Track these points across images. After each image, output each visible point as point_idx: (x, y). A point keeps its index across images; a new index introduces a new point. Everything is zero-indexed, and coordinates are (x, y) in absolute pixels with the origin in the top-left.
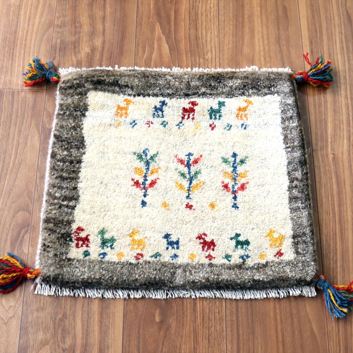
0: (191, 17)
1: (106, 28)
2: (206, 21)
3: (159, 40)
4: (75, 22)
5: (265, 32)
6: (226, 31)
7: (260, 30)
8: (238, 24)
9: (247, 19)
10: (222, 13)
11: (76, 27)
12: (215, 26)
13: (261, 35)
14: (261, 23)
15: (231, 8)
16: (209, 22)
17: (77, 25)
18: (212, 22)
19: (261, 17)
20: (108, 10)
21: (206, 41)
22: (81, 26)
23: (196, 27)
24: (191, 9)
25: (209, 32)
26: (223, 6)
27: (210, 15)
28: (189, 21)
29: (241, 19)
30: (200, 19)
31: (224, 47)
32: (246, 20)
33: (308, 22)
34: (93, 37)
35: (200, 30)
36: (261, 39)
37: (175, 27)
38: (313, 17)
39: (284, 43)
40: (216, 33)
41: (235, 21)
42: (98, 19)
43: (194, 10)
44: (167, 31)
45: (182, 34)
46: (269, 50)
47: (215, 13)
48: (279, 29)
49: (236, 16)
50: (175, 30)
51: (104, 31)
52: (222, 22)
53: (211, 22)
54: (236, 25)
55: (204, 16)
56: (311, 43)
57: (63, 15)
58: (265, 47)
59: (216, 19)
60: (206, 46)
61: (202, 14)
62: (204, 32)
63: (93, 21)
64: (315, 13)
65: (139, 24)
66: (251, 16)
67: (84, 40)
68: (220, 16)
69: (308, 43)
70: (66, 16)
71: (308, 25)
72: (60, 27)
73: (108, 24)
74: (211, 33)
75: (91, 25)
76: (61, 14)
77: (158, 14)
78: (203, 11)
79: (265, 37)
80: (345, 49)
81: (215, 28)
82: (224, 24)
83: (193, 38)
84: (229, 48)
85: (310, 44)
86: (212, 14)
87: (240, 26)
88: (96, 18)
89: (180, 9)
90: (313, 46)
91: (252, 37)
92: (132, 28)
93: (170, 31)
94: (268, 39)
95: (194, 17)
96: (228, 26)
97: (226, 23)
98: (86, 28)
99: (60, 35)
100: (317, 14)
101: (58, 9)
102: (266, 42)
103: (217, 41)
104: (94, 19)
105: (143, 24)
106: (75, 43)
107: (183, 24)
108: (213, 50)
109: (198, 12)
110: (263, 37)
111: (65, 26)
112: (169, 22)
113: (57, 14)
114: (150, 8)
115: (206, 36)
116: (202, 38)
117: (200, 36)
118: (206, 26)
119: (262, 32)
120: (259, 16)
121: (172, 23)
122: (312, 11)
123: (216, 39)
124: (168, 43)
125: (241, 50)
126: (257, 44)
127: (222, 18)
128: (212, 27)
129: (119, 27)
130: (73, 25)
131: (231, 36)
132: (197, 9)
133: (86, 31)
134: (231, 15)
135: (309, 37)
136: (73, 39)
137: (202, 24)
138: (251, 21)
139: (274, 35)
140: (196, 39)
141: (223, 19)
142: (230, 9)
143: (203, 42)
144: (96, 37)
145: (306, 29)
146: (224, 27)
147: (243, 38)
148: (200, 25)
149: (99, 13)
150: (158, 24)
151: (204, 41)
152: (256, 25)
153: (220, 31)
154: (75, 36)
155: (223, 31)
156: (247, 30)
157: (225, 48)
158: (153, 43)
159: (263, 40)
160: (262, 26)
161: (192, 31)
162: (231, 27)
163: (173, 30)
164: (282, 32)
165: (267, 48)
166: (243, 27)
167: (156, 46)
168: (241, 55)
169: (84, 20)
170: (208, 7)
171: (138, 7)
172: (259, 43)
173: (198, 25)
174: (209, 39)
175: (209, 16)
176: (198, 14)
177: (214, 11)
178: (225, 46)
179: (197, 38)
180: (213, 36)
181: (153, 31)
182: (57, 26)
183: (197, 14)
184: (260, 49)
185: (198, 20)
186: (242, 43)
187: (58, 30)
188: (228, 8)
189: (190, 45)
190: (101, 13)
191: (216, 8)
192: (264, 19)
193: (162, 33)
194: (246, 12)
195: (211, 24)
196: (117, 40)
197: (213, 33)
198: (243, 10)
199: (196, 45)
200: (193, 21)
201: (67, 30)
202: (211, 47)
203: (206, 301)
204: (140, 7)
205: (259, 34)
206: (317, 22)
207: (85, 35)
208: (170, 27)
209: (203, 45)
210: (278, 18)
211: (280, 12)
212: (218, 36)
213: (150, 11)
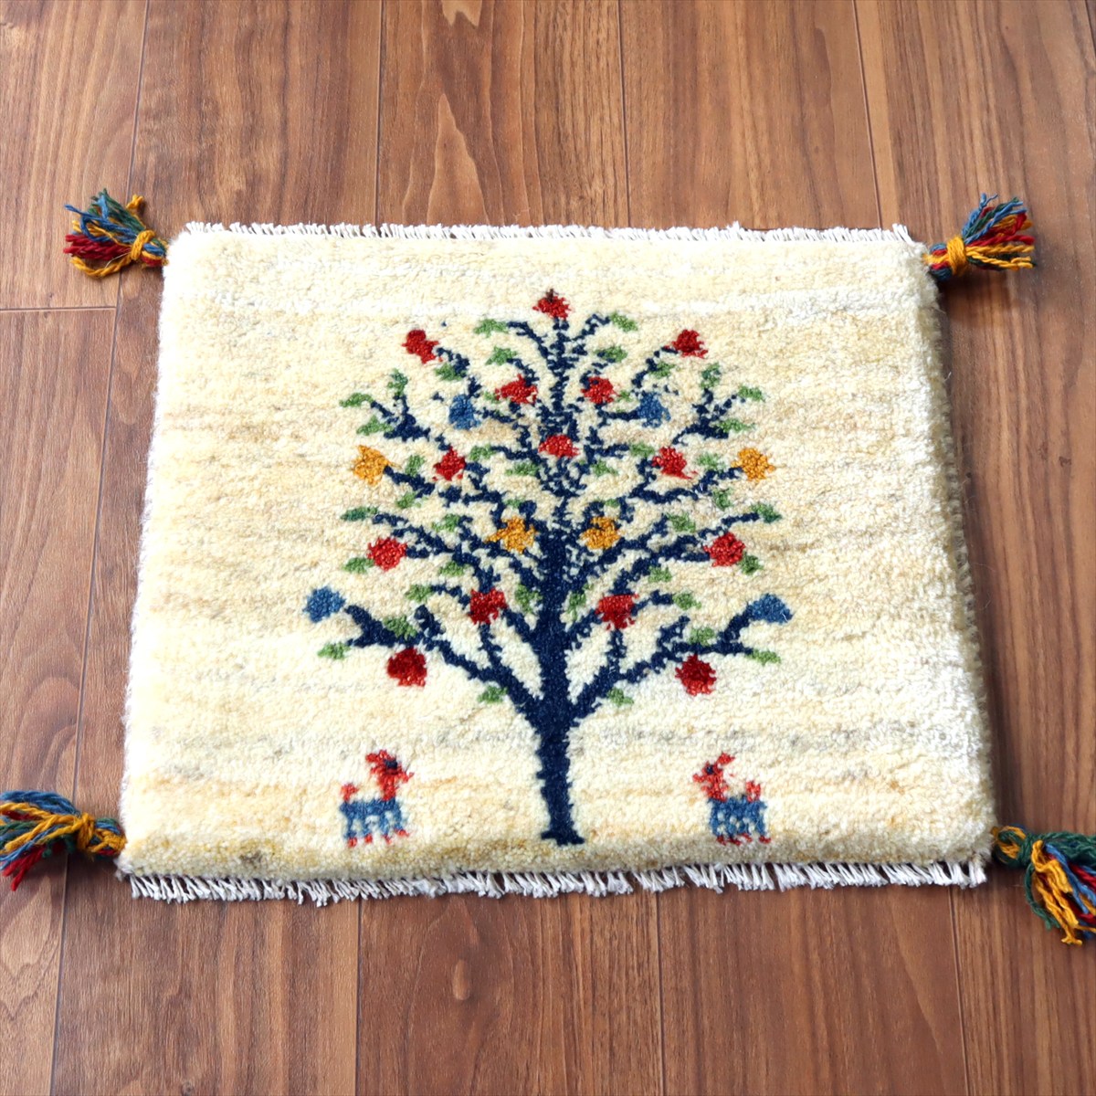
0: (541, 75)
1: (291, 115)
2: (587, 83)
3: (448, 145)
4: (199, 97)
5: (761, 112)
6: (644, 113)
7: (746, 105)
8: (680, 89)
9: (707, 74)
10: (631, 57)
11: (202, 115)
12: (613, 98)
13: (748, 121)
14: (750, 84)
15: (659, 44)
16: (595, 88)
17: (204, 108)
18: (605, 85)
19: (749, 65)
20: (297, 59)
21: (587, 144)
22: (216, 112)
23: (557, 103)
24: (541, 50)
25: (597, 117)
26: (635, 35)
27: (598, 66)
28: (537, 85)
29: (689, 75)
30: (567, 79)
31: (639, 162)
32: (705, 77)
33: (887, 76)
34: (252, 144)
35: (568, 112)
36: (749, 134)
37: (493, 106)
38: (902, 58)
39: (817, 142)
40: (616, 120)
41: (672, 81)
42: (268, 87)
43: (549, 52)
44: (472, 119)
45: (514, 125)
46: (773, 163)
47: (611, 59)
48: (801, 101)
49: (676, 65)
50: (493, 116)
51: (285, 122)
52: (634, 84)
53: (599, 86)
54: (676, 92)
55: (579, 69)
56: (898, 140)
57: (164, 80)
58: (762, 155)
59: (614, 77)
60: (588, 160)
61: (573, 64)
62: (580, 117)
63: (252, 95)
64: (908, 49)
65: (388, 100)
66: (718, 65)
67: (228, 154)
68: (625, 66)
69: (889, 142)
70: (171, 82)
71: (889, 86)
72: (156, 117)
73: (297, 103)
74: (602, 119)
75: (245, 107)
76: (158, 78)
77: (444, 67)
78: (576, 53)
79: (762, 126)
80: (999, 158)
81: (613, 104)
82: (640, 90)
83: (547, 135)
84: (654, 163)
85: (894, 145)
86: (603, 64)
87: (688, 95)
88: (260, 87)
89: (508, 51)
90: (905, 147)
91: (724, 126)
92: (367, 114)
93: (479, 118)
94: (771, 132)
95: (550, 73)
96: (652, 96)
97: (645, 85)
98: (232, 118)
99: (154, 140)
100: (914, 53)
101: (147, 62)
102: (764, 142)
103: (620, 143)
104: (254, 90)
105: (400, 98)
106: (199, 164)
107: (517, 95)
108: (609, 170)
109: (561, 58)
110: (754, 126)
111: (168, 113)
112: (476, 91)
113: (145, 80)
114: (418, 51)
115: (587, 128)
116: (575, 136)
117: (570, 131)
118: (585, 101)
119: (752, 114)
120: (744, 63)
121: (487, 93)
122: (900, 43)
123: (618, 139)
124: (474, 156)
125: (692, 168)
126: (737, 148)
127: (632, 73)
128: (605, 102)
129: (329, 109)
130: (193, 110)
131: (660, 127)
132: (557, 49)
133: (232, 124)
134: (660, 63)
135: (893, 122)
136: (196, 153)
137: (573, 94)
138: (719, 80)
139: (789, 120)
140: (556, 139)
141: (636, 76)
142: (655, 46)
143: (578, 148)
144: (261, 142)
145: (884, 98)
146: (640, 101)
147: (696, 132)
148: (568, 96)
149: (268, 71)
150: (444, 97)
151: (581, 145)
152: (734, 89)
153: (628, 112)
154: (201, 143)
155: (635, 114)
156: (706, 105)
157: (644, 164)
158: (431, 157)
159: (755, 137)
160: (751, 93)
161: (546, 117)
162: (661, 101)
163: (488, 115)
164: (811, 110)
165: (767, 161)
166: (695, 99)
167: (438, 165)
168: (692, 181)
169: (226, 92)
170: (591, 42)
171: (383, 47)
172: (744, 144)
173: (561, 96)
174: (594, 139)
175: (594, 68)
176: (561, 65)
177: (608, 53)
178: (643, 156)
179: (559, 137)
180: (607, 129)
181: (428, 119)
182: (147, 113)
183: (557, 65)
184: (746, 162)
185: (563, 82)
186: (695, 146)
187: (148, 127)
188: (650, 42)
189: (541, 158)
190: (274, 71)
191: (615, 43)
192: (757, 73)
193: (458, 126)
194: (704, 53)
195: (600, 92)
196: (323, 150)
197: (607, 119)
198: (695, 48)
199: (557, 159)
200: (548, 83)
201: (176, 126)
202: (602, 163)
203: (602, 933)
204: (390, 48)
205: (742, 117)
206: (913, 77)
207: (229, 137)
208: (479, 107)
209: (577, 156)
210: (797, 66)
211: (806, 50)
212: (623, 129)
213: (419, 58)
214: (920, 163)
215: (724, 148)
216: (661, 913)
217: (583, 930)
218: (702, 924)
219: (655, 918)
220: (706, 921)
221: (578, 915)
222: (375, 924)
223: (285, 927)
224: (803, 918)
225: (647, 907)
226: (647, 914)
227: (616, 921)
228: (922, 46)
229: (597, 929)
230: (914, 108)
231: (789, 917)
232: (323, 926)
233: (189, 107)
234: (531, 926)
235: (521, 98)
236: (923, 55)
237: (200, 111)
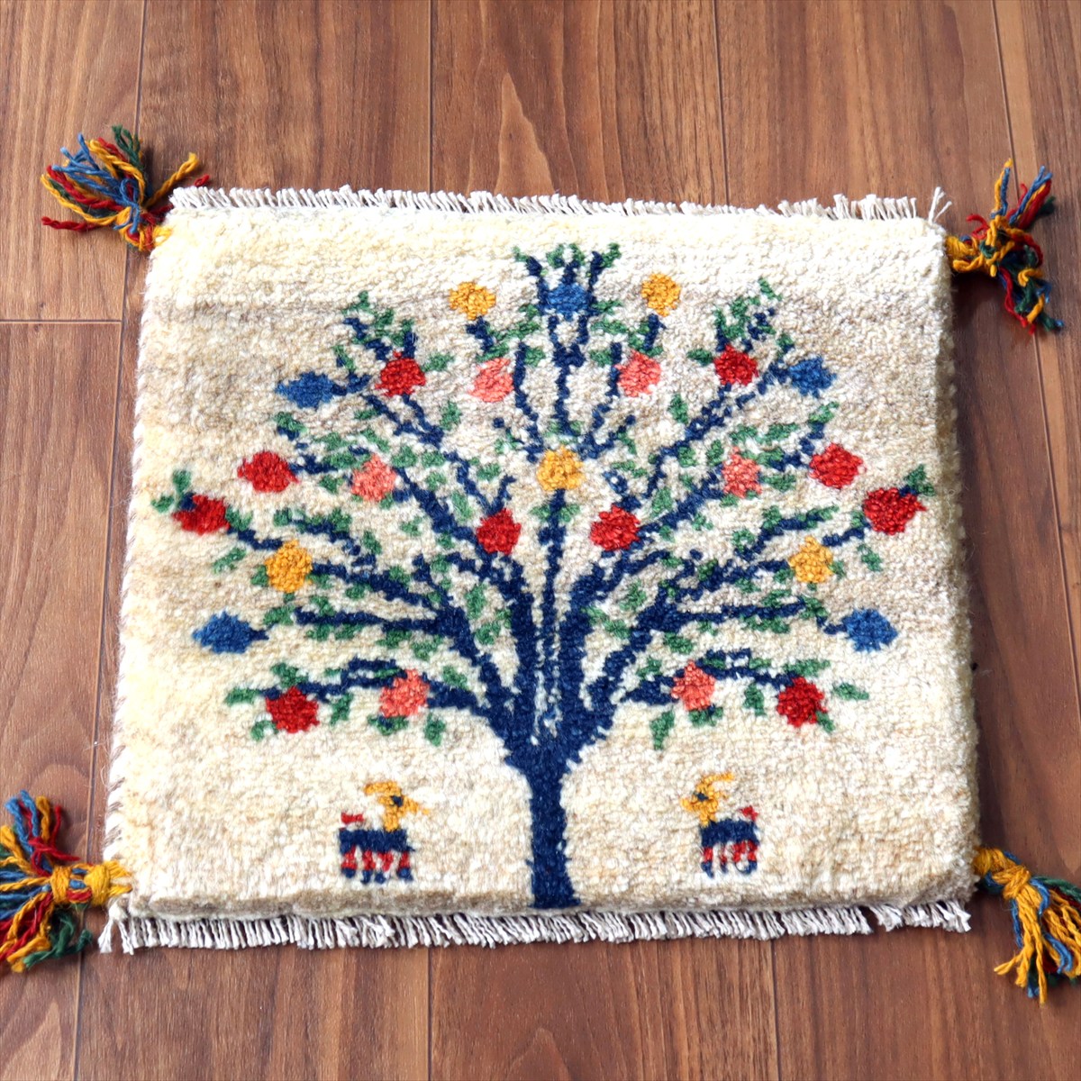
0: (623, 54)
1: (325, 94)
2: (677, 66)
3: (515, 136)
4: (214, 70)
5: (882, 104)
6: (745, 102)
7: (865, 96)
8: (787, 74)
9: (818, 58)
10: (729, 36)
11: (219, 91)
12: (708, 84)
13: (867, 115)
14: (869, 71)
15: (761, 20)
16: (687, 71)
17: (221, 82)
18: (698, 68)
19: (867, 48)
20: (331, 27)
21: (679, 139)
22: (236, 87)
23: (643, 88)
24: (622, 23)
25: (689, 106)
26: (732, 8)
27: (689, 45)
28: (617, 66)
29: (796, 58)
30: (654, 59)
31: (740, 161)
32: (816, 62)
33: (1030, 66)
34: (280, 128)
35: (656, 100)
36: (868, 131)
37: (566, 90)
38: (1047, 43)
39: (949, 143)
40: (712, 111)
41: (777, 65)
42: (297, 60)
43: (632, 26)
44: (541, 106)
45: (593, 114)
46: (897, 164)
47: (705, 37)
48: (929, 92)
49: (781, 47)
50: (566, 98)
51: (319, 103)
52: (733, 67)
53: (692, 69)
54: (782, 78)
55: (667, 49)
56: (1043, 143)
57: (171, 46)
58: (885, 157)
59: (709, 58)
60: (680, 158)
61: (660, 42)
62: (670, 106)
63: (278, 69)
64: (1054, 33)
65: (441, 80)
66: (832, 46)
67: (251, 140)
68: (722, 45)
69: (1032, 144)
70: (180, 49)
71: (1031, 76)
72: (163, 91)
73: (332, 80)
74: (695, 109)
75: (270, 82)
76: (165, 44)
77: (507, 40)
78: (663, 28)
79: (884, 121)
81: (708, 91)
82: (739, 75)
83: (631, 127)
84: (758, 164)
85: (1038, 148)
86: (695, 43)
87: (796, 81)
88: (288, 59)
89: (583, 24)
90: (1051, 150)
91: (839, 121)
92: (417, 96)
93: (550, 103)
94: (894, 129)
95: (633, 52)
96: (753, 82)
97: (745, 70)
98: (255, 96)
99: (162, 120)
100: (1061, 37)
101: (150, 24)
102: (887, 141)
103: (717, 137)
104: (281, 62)
105: (456, 77)
106: (217, 150)
107: (595, 77)
108: (705, 171)
109: (646, 33)
110: (875, 124)
111: (178, 87)
112: (546, 70)
113: (149, 45)
114: (476, 20)
115: (678, 119)
116: (664, 128)
117: (658, 122)
118: (675, 86)
119: (872, 106)
120: (860, 47)
121: (559, 74)
122: (1044, 23)
123: (715, 132)
124: (545, 149)
125: (803, 171)
126: (855, 146)
127: (729, 54)
128: (699, 88)
129: (372, 88)
130: (208, 84)
131: (765, 122)
132: (641, 23)
133: (255, 102)
134: (763, 43)
135: (1036, 119)
136: (212, 136)
137: (661, 78)
138: (832, 64)
139: (915, 114)
140: (641, 132)
141: (734, 58)
142: (756, 22)
143: (668, 144)
144: (291, 125)
145: (1026, 90)
146: (739, 88)
147: (806, 126)
148: (655, 80)
149: (297, 41)
150: (508, 77)
151: (671, 140)
152: (850, 77)
153: (726, 100)
154: (218, 124)
155: (735, 103)
156: (818, 98)
157: (746, 163)
158: (494, 149)
159: (876, 134)
160: (871, 81)
161: (630, 105)
162: (765, 88)
163: (562, 101)
164: (941, 103)
165: (890, 163)
166: (804, 87)
167: (502, 159)
168: (803, 187)
169: (247, 63)
170: (681, 14)
171: (434, 15)
172: (863, 144)
173: (647, 80)
174: (687, 133)
175: (684, 47)
176: (646, 42)
177: (702, 30)
178: (745, 155)
179: (646, 130)
180: (701, 121)
181: (490, 103)
182: (153, 85)
183: (642, 42)
184: (866, 165)
185: (649, 63)
186: (805, 143)
187: (154, 103)
188: (751, 17)
189: (624, 155)
190: (304, 40)
191: (709, 17)
192: (878, 58)
193: (525, 112)
194: (814, 31)
195: (692, 76)
196: (365, 138)
197: (701, 108)
198: (803, 25)
199: (643, 155)
200: (631, 65)
201: (188, 103)
202: (697, 161)
203: (713, 1073)
204: (442, 16)
205: (860, 111)
206: (1060, 65)
207: (252, 118)
208: (550, 90)
209: (667, 154)
210: (924, 52)
211: (934, 32)
212: (721, 121)
213: (478, 29)
214: (1069, 170)
215: (839, 146)
216: (782, 1050)
217: (691, 1070)
218: (829, 1064)
219: (775, 1056)
220: (834, 1061)
221: (685, 1053)
222: (448, 1062)
223: (341, 1064)
224: (947, 1057)
225: (766, 1043)
226: (766, 1051)
227: (730, 1060)
228: (1070, 28)
229: (708, 1069)
230: (1061, 105)
231: (930, 1055)
232: (387, 1064)
233: (203, 81)
234: (631, 1064)
235: (599, 79)
236: (1072, 40)
237: (217, 86)
